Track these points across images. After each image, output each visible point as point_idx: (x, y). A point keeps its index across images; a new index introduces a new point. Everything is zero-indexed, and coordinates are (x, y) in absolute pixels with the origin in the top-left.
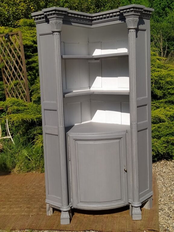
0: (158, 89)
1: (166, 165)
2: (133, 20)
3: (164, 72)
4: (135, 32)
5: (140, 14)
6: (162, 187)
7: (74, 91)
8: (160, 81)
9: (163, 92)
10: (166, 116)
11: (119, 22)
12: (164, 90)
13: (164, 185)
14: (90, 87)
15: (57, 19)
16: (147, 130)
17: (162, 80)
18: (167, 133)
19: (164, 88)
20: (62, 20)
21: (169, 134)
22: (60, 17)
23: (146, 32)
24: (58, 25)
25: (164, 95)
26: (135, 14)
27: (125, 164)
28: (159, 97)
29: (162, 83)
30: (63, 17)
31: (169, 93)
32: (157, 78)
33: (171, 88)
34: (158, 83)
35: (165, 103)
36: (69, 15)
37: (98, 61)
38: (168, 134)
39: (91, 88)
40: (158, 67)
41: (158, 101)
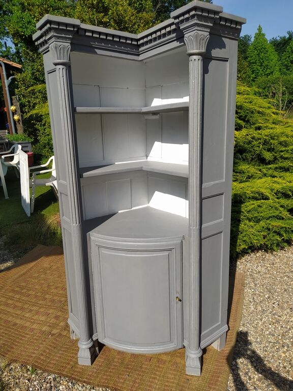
0: (269, 150)
1: (263, 260)
2: (196, 37)
3: (278, 129)
4: (200, 61)
5: (212, 25)
6: (250, 301)
7: (116, 163)
8: (271, 141)
9: (273, 155)
10: (272, 190)
11: (176, 44)
12: (276, 153)
13: (254, 299)
14: (147, 156)
15: (58, 40)
16: (222, 234)
17: (274, 139)
18: (270, 215)
19: (276, 150)
20: (70, 42)
21: (272, 217)
22: (63, 35)
23: (228, 63)
24: (62, 51)
25: (275, 159)
26: (201, 23)
27: (179, 289)
28: (267, 161)
29: (274, 144)
30: (71, 36)
31: (282, 157)
32: (267, 138)
33: (284, 151)
34: (268, 143)
35: (275, 169)
36: (87, 34)
37: (157, 117)
38: (270, 217)
39: (148, 158)
40: (273, 123)
41: (267, 166)
